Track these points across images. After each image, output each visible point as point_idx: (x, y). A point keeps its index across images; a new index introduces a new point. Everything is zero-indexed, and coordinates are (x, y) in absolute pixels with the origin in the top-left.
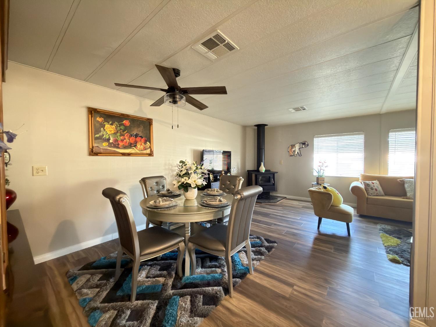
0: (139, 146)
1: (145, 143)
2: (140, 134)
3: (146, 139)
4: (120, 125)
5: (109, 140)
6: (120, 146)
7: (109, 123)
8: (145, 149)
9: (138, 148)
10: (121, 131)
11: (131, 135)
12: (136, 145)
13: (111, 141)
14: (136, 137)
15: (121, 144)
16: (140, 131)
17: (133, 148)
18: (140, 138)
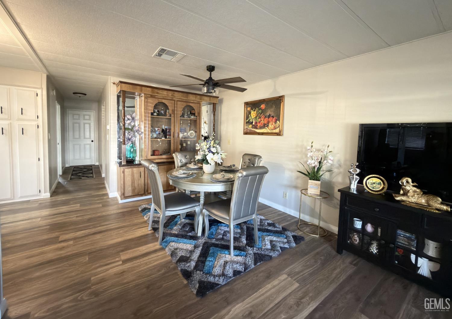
0: (270, 126)
1: (276, 122)
2: (272, 115)
3: (277, 118)
4: (259, 109)
5: (252, 122)
6: (258, 127)
7: (253, 110)
8: (275, 128)
9: (269, 128)
10: (260, 114)
11: (266, 117)
12: (268, 125)
13: (253, 124)
14: (269, 118)
15: (259, 125)
16: (272, 111)
17: (266, 128)
18: (272, 118)
